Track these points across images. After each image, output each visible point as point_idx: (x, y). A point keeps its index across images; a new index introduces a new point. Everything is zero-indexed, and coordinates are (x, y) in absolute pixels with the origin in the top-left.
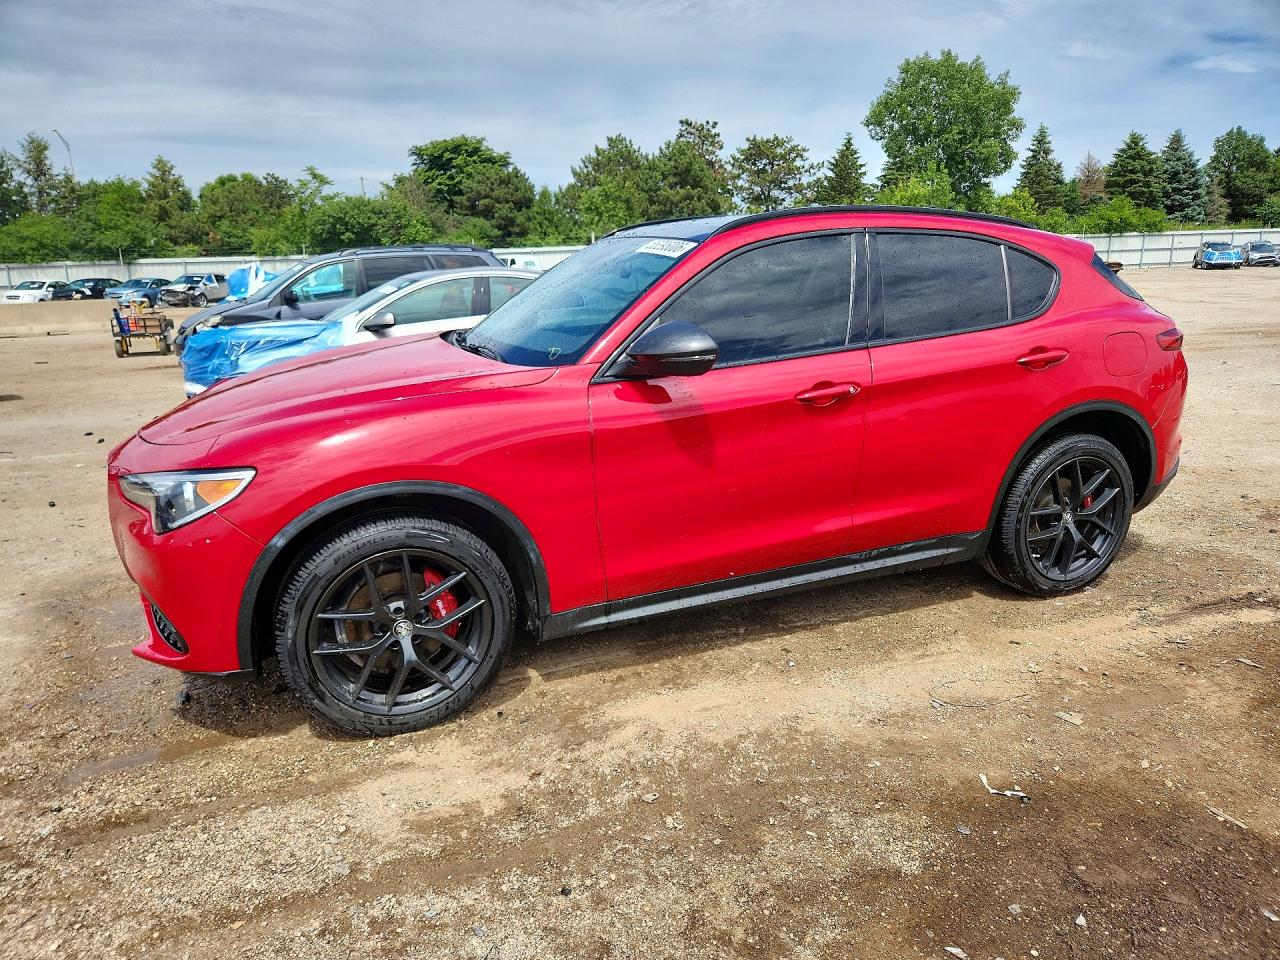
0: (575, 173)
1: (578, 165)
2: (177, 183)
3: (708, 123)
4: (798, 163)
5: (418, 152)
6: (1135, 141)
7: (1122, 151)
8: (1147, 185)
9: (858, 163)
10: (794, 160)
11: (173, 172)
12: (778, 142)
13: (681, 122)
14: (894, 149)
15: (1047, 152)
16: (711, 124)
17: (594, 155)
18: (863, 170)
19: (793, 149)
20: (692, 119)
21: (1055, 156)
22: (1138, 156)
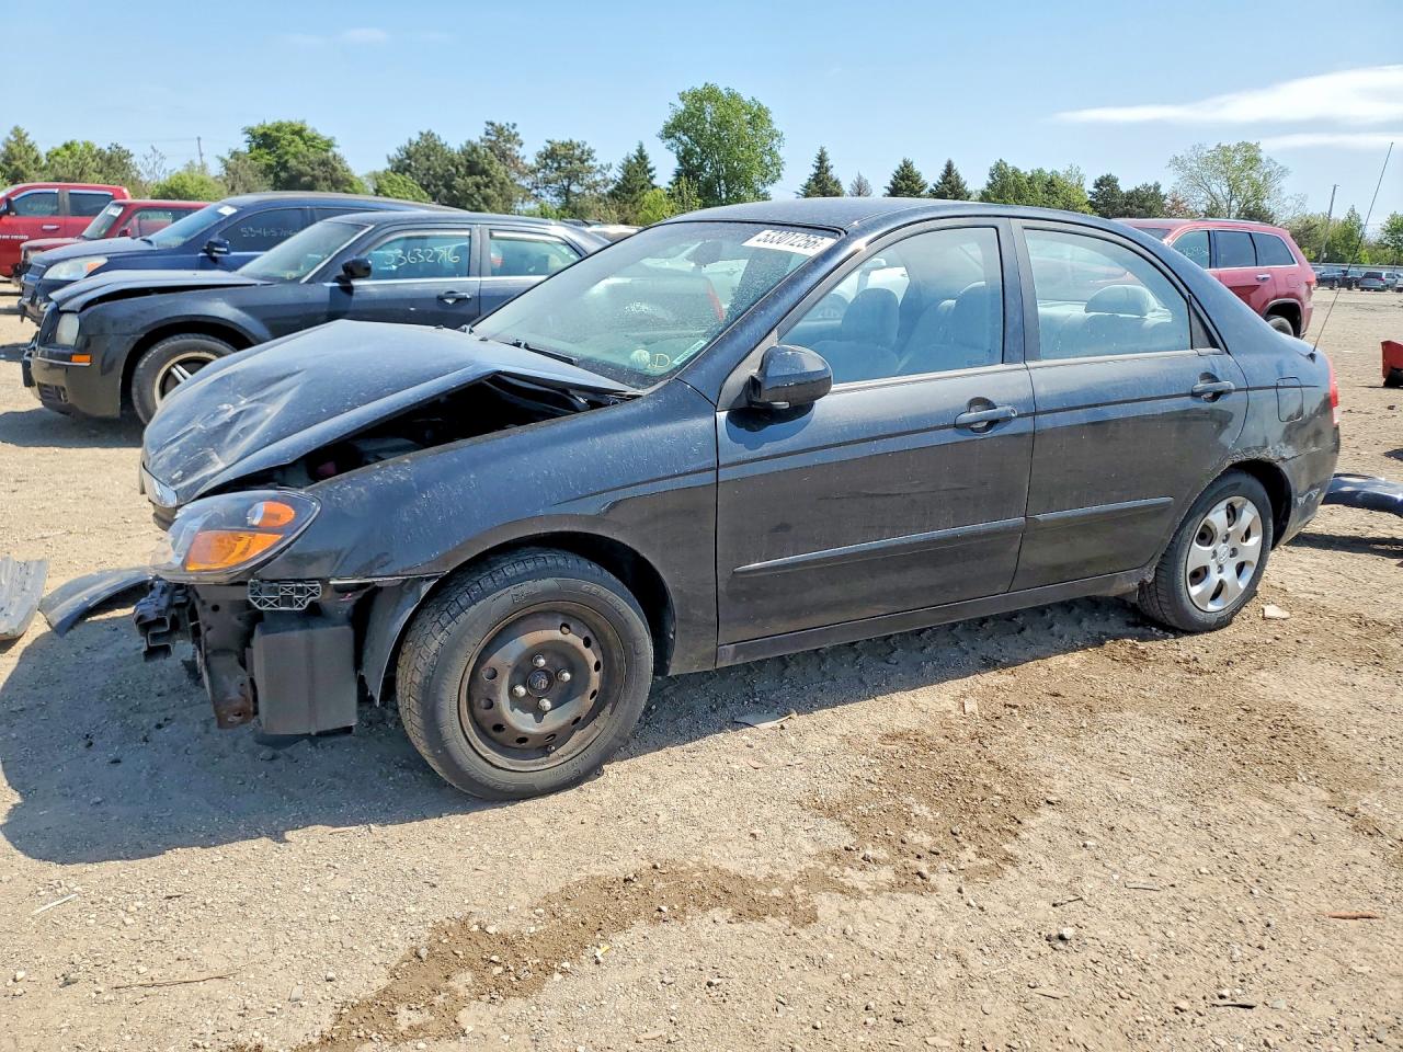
0: (390, 161)
1: (393, 153)
2: (31, 147)
3: (507, 124)
4: (591, 163)
5: (250, 131)
6: (907, 165)
7: (897, 172)
9: (649, 166)
10: (587, 160)
11: (28, 138)
12: (570, 146)
13: (487, 123)
14: (684, 158)
15: (827, 170)
16: (511, 124)
17: (408, 146)
18: (654, 172)
19: (587, 152)
20: (494, 120)
21: (834, 173)
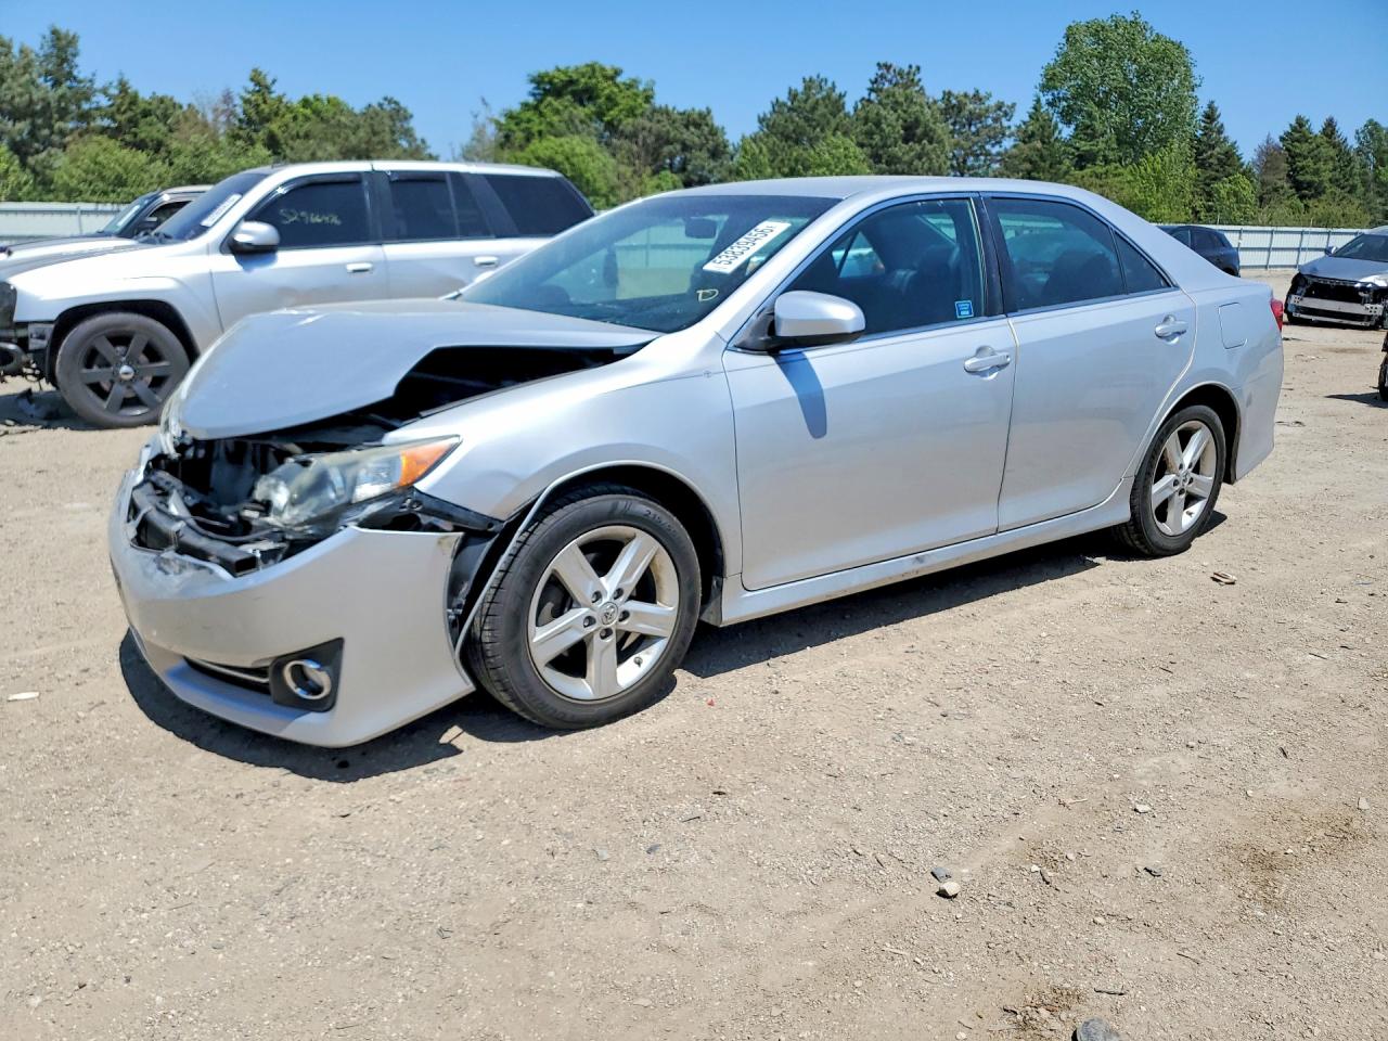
0: (760, 120)
1: (766, 108)
3: (910, 67)
5: (538, 81)
6: (1301, 123)
7: (1287, 134)
8: (1316, 172)
12: (977, 97)
13: (877, 64)
16: (914, 69)
17: (788, 98)
19: (999, 107)
20: (892, 62)
21: (1230, 134)
22: (1305, 139)
